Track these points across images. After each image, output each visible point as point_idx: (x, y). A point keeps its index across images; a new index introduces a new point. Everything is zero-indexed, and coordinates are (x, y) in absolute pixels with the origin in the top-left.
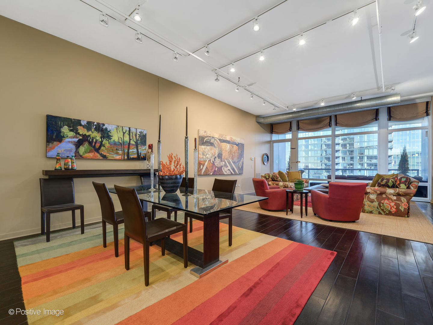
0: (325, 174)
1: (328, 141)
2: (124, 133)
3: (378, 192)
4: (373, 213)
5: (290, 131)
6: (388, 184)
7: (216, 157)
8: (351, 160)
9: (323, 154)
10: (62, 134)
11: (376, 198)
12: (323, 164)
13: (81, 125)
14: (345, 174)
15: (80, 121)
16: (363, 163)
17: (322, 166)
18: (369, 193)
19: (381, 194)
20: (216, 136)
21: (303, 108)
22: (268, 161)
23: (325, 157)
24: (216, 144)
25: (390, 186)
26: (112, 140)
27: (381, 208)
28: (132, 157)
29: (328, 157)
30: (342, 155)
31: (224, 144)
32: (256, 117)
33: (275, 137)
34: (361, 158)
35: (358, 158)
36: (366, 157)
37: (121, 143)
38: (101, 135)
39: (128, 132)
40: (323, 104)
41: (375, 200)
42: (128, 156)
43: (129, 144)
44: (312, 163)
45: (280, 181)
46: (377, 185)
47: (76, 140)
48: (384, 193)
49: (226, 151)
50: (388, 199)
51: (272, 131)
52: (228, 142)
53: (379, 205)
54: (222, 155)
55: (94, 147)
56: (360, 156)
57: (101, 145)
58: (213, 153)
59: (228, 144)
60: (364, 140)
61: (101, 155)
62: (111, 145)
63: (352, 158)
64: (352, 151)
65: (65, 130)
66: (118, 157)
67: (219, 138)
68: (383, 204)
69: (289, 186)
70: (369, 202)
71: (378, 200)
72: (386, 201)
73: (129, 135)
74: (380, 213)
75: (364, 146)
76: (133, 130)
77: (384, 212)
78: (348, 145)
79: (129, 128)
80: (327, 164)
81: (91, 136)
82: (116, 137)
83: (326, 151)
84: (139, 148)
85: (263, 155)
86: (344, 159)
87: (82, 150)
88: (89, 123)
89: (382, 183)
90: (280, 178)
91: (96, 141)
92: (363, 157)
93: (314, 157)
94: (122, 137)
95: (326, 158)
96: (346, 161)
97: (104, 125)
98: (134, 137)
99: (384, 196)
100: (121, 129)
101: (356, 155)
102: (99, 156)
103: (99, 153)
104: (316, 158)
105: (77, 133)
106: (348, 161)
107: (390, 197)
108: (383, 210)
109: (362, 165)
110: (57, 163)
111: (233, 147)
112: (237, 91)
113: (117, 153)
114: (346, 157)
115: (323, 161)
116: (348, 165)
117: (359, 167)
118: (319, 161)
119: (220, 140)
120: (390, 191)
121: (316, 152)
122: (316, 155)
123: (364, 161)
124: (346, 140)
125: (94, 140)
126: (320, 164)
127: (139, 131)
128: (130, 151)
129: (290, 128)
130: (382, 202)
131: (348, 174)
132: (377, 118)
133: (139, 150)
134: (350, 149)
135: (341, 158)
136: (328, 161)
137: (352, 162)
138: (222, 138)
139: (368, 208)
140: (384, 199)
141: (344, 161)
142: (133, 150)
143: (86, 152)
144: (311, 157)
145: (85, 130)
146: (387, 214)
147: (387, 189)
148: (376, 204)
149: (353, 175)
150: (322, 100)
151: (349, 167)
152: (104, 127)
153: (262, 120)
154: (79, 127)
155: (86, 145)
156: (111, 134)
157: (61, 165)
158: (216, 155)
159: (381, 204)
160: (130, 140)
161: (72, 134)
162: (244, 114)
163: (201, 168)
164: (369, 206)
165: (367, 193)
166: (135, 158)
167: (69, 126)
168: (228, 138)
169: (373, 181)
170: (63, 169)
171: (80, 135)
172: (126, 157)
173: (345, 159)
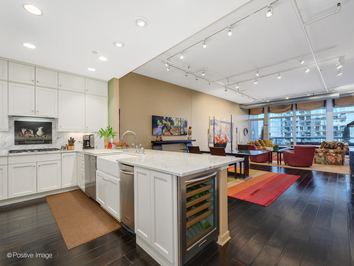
0: (285, 141)
1: (287, 114)
2: (179, 121)
3: (324, 152)
4: (321, 164)
5: (263, 113)
6: (330, 147)
7: (218, 132)
8: (308, 130)
9: (283, 125)
10: (157, 124)
11: (323, 155)
12: (283, 133)
13: (164, 119)
14: (303, 141)
15: (163, 117)
16: (319, 132)
17: (282, 134)
18: (319, 152)
19: (326, 152)
20: (219, 119)
21: (273, 100)
22: (247, 133)
23: (284, 127)
24: (218, 124)
25: (332, 148)
26: (174, 126)
27: (326, 161)
28: (182, 133)
29: (287, 127)
30: (300, 125)
31: (222, 124)
32: (240, 105)
33: (251, 117)
34: (317, 128)
35: (315, 127)
36: (322, 127)
37: (177, 127)
38: (170, 124)
39: (180, 121)
40: (287, 98)
41: (323, 156)
42: (180, 133)
43: (181, 127)
44: (274, 132)
45: (260, 146)
46: (323, 147)
47: (162, 126)
48: (328, 152)
49: (224, 128)
50: (330, 155)
51: (250, 113)
52: (224, 122)
53: (325, 159)
54: (221, 130)
55: (168, 129)
56: (316, 126)
57: (171, 128)
58: (217, 129)
59: (224, 124)
60: (320, 113)
61: (170, 133)
62: (174, 128)
63: (309, 128)
64: (309, 122)
65: (159, 122)
66: (177, 134)
67: (220, 120)
68: (327, 158)
69: (267, 149)
70: (319, 158)
71: (324, 156)
72: (329, 157)
73: (181, 122)
74: (325, 164)
75: (320, 118)
76: (182, 119)
77: (328, 163)
78: (305, 117)
79: (181, 119)
80: (287, 133)
81: (167, 124)
82: (176, 124)
83: (286, 123)
84: (184, 128)
85: (244, 129)
86: (301, 128)
87: (164, 131)
88: (166, 118)
89: (326, 147)
90: (260, 144)
91: (169, 126)
92: (319, 127)
93: (276, 127)
94: (178, 123)
95: (286, 128)
96: (304, 130)
97: (171, 118)
98: (182, 123)
99: (328, 154)
100: (177, 119)
101: (313, 125)
102: (170, 134)
103: (169, 132)
104: (277, 128)
105: (162, 123)
106: (305, 129)
107: (331, 154)
108: (327, 162)
109: (318, 133)
110: (157, 137)
111: (227, 125)
112: (235, 94)
113: (176, 132)
114: (304, 127)
115: (283, 131)
116: (306, 133)
117: (316, 135)
118: (280, 131)
119: (220, 121)
120: (332, 151)
121: (277, 123)
122: (276, 126)
123: (320, 130)
124: (303, 113)
125: (168, 126)
126: (280, 133)
127: (184, 120)
128: (181, 130)
129: (263, 111)
130: (327, 157)
131: (306, 141)
132: (325, 105)
133: (185, 130)
134: (307, 120)
135: (299, 128)
136: (288, 130)
137: (309, 131)
138: (221, 120)
139: (318, 161)
140: (328, 155)
141: (302, 130)
142: (182, 130)
143: (165, 132)
144: (273, 127)
145: (165, 121)
146: (330, 164)
147: (330, 149)
148: (323, 158)
149: (310, 141)
150: (287, 96)
151: (306, 135)
152: (171, 119)
153: (244, 107)
154: (163, 120)
155: (165, 128)
156: (174, 123)
157: (158, 139)
158: (219, 131)
159: (326, 159)
160: (181, 124)
161: (160, 124)
162: (233, 104)
163: (211, 139)
164: (319, 160)
165: (317, 152)
166: (183, 134)
167: (160, 120)
168: (224, 120)
169: (321, 145)
170: (159, 140)
171: (163, 124)
172: (179, 134)
173: (303, 128)
